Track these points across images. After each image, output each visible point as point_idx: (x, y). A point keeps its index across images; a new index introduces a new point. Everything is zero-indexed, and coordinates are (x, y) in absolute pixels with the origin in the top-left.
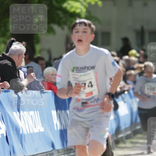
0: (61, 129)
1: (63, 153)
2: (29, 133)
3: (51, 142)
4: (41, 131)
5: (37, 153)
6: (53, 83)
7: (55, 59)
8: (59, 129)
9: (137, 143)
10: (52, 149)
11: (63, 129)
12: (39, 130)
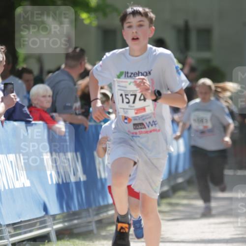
0: (57, 182)
1: (61, 220)
2: (7, 188)
3: (42, 203)
4: (25, 186)
5: (19, 221)
6: (45, 110)
7: (49, 72)
8: (54, 182)
9: (177, 204)
10: (43, 213)
11: (61, 182)
12: (23, 184)
